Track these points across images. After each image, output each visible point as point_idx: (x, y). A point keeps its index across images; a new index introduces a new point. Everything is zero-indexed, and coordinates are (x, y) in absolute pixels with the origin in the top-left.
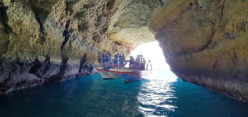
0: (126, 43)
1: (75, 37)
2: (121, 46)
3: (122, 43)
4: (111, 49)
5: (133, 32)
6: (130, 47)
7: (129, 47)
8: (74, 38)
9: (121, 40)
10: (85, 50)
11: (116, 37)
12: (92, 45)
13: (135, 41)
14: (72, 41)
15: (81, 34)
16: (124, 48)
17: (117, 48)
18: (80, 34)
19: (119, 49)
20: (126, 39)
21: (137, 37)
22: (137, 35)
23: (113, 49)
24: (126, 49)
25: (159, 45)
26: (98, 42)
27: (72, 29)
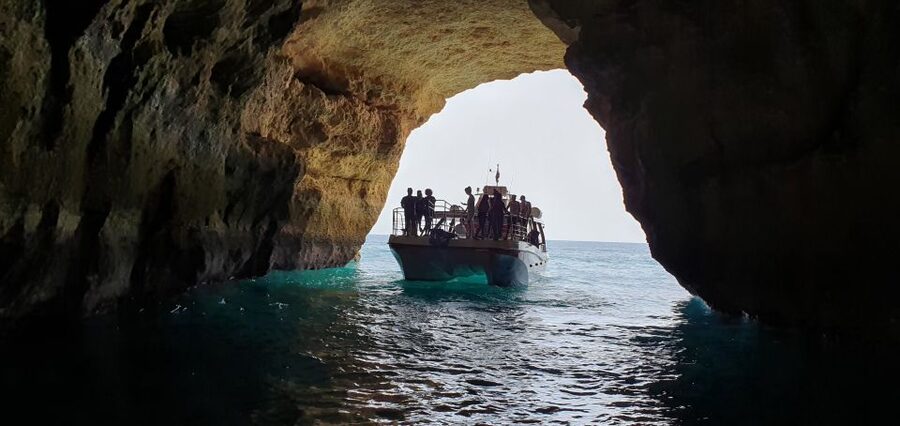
0: (377, 81)
1: (151, 83)
2: (343, 100)
3: (347, 83)
4: (284, 126)
5: (426, 10)
6: (402, 105)
7: (395, 107)
8: (146, 89)
9: (343, 60)
10: (172, 152)
11: (312, 44)
12: (206, 113)
13: (432, 65)
14: (137, 106)
15: (177, 67)
16: (363, 112)
17: (321, 113)
18: (175, 62)
19: (334, 122)
20: (375, 57)
21: (445, 43)
22: (444, 27)
23: (295, 120)
24: (376, 118)
25: (586, 106)
26: (237, 94)
27: (148, 42)
